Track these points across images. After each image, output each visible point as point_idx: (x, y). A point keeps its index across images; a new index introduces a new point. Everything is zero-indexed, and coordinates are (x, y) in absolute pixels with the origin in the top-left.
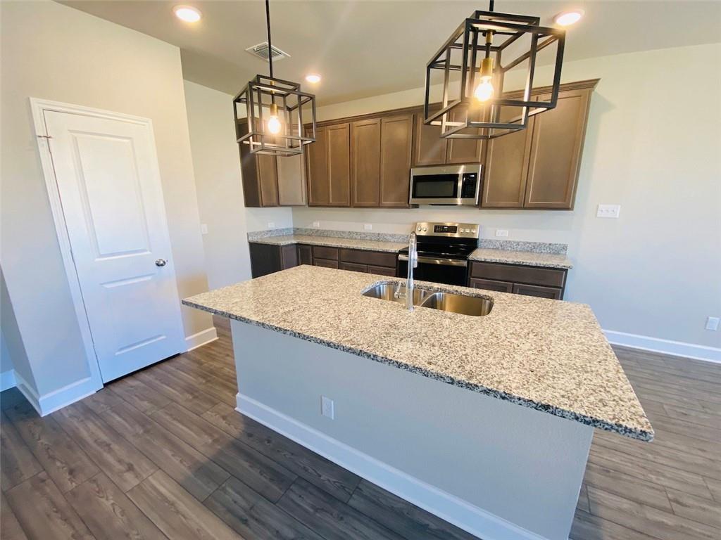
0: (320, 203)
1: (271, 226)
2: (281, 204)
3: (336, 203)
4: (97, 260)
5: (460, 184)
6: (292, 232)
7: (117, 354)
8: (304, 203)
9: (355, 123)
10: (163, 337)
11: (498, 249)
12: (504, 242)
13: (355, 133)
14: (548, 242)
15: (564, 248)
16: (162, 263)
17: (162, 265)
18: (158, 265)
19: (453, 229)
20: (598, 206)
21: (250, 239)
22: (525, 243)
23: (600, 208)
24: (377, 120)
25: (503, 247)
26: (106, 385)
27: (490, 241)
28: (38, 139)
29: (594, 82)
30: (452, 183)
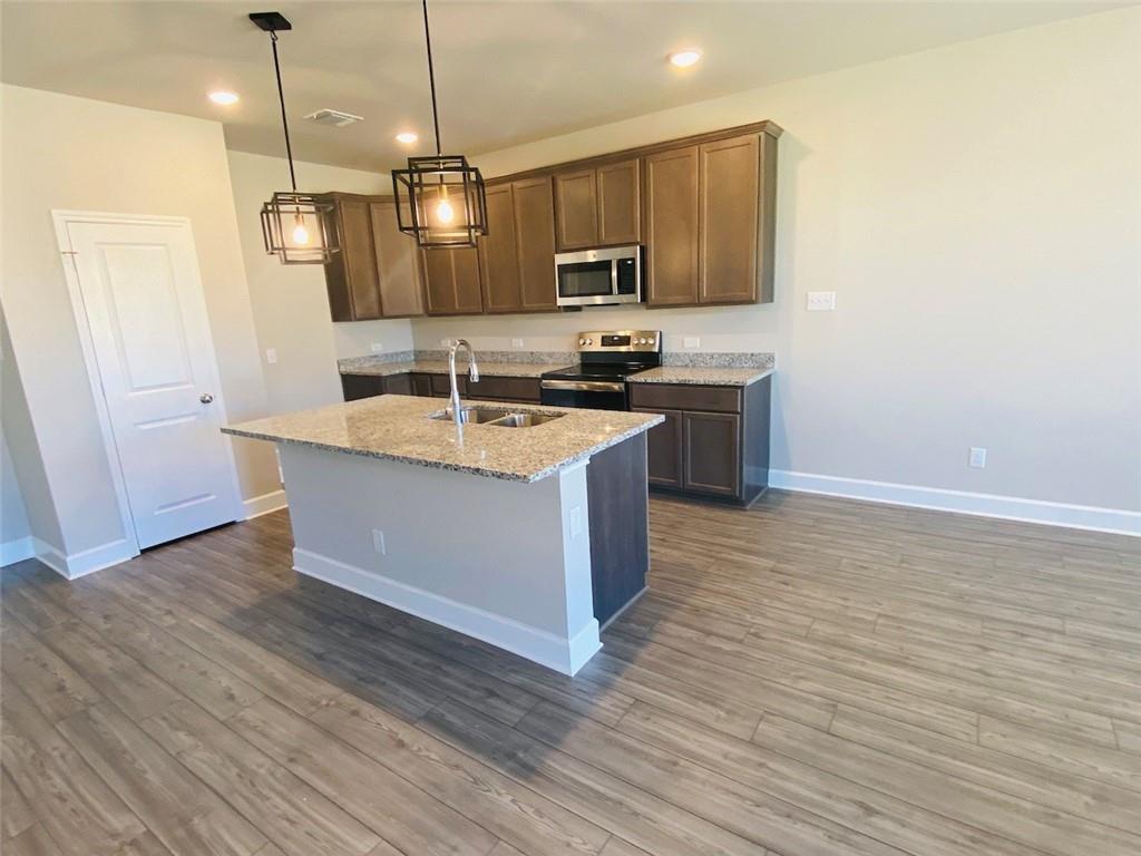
0: (444, 310)
1: (377, 348)
2: (386, 313)
3: (466, 309)
4: (131, 394)
5: (614, 274)
6: (413, 357)
7: (157, 513)
8: (421, 311)
10: (213, 497)
11: (687, 366)
12: (694, 355)
14: (750, 352)
15: (771, 358)
16: (207, 398)
17: (208, 402)
18: (203, 402)
19: (626, 341)
20: (807, 295)
21: (343, 369)
22: (721, 355)
23: (810, 297)
25: (693, 361)
26: (143, 552)
27: (677, 355)
28: (63, 256)
29: (763, 125)
30: (604, 273)
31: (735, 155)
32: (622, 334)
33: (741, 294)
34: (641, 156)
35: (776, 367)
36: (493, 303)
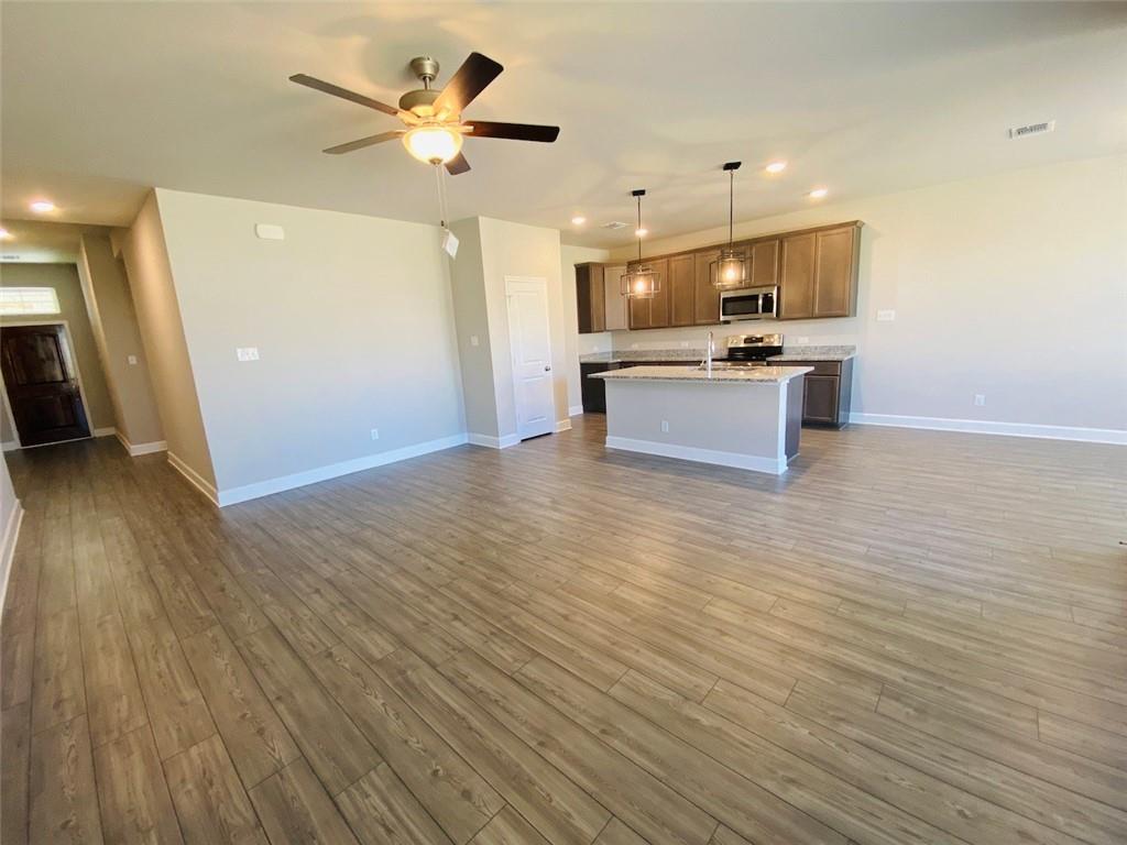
0: (641, 326)
1: (596, 349)
2: (605, 329)
3: (656, 325)
5: (760, 302)
6: (611, 355)
8: (626, 327)
9: (673, 259)
10: (545, 419)
11: (799, 354)
12: (805, 346)
13: (673, 265)
14: (841, 345)
15: (854, 348)
16: (548, 368)
17: (548, 370)
18: (546, 370)
19: (761, 340)
20: (877, 312)
21: (582, 360)
22: (822, 347)
23: (879, 314)
24: (692, 255)
25: (804, 351)
27: (794, 347)
28: (506, 297)
29: (856, 222)
30: (754, 302)
31: (837, 238)
32: (759, 336)
33: (839, 312)
34: (781, 239)
35: (857, 354)
36: (676, 320)
